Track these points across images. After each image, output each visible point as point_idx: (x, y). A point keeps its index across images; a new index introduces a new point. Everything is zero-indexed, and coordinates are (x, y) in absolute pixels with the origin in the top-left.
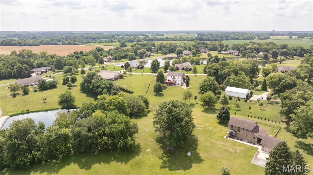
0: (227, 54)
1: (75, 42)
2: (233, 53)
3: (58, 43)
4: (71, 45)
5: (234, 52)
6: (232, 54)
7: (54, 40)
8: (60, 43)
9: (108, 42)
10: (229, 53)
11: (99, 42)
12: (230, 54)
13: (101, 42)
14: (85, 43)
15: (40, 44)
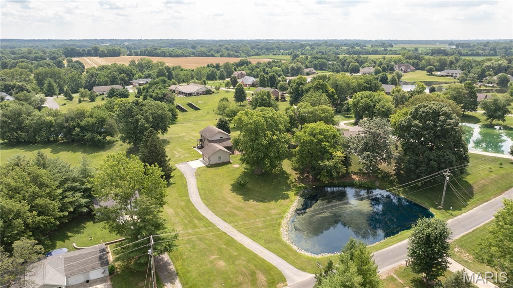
0: (442, 76)
1: (237, 54)
2: (454, 75)
3: (216, 55)
4: (231, 57)
5: (456, 74)
6: (452, 76)
7: (212, 50)
8: (218, 55)
9: (286, 55)
10: (446, 74)
11: (273, 55)
12: (447, 76)
13: (276, 55)
14: (253, 55)
15: (192, 55)
